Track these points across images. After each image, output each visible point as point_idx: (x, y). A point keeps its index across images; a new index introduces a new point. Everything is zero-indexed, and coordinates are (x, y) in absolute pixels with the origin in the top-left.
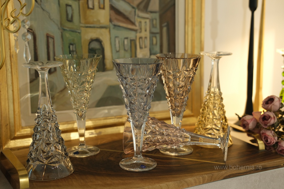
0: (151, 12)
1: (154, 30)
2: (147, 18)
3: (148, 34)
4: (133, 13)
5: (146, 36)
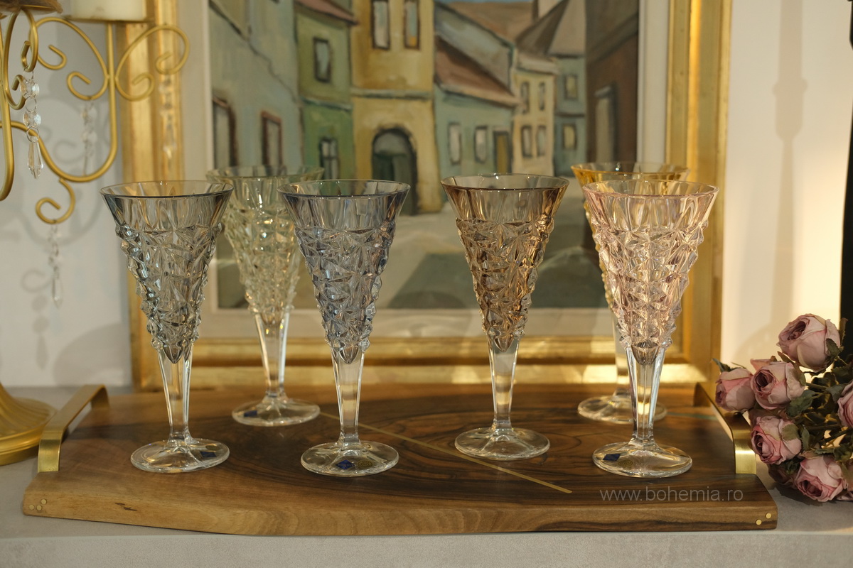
0: (561, 56)
1: (569, 108)
2: (549, 74)
3: (549, 117)
4: (504, 59)
5: (543, 123)
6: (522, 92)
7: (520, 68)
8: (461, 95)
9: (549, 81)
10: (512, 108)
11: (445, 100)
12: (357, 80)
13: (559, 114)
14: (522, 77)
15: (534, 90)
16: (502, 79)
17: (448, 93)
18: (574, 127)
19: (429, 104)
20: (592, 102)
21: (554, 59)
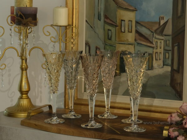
1: (167, 48)
3: (162, 50)
4: (152, 36)
5: (161, 52)
6: (156, 44)
7: (155, 38)
8: (141, 44)
9: (162, 41)
10: (153, 48)
11: (137, 45)
12: (117, 40)
13: (164, 50)
14: (156, 40)
15: (159, 43)
16: (151, 40)
17: (138, 43)
18: (168, 53)
19: (133, 46)
20: (173, 47)
21: (164, 36)
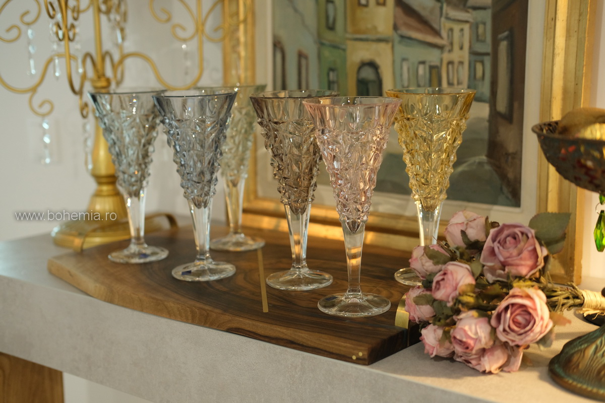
0: (475, 8)
1: (479, 48)
2: (467, 22)
3: (465, 55)
4: (437, 11)
5: (461, 60)
6: (448, 36)
7: (448, 18)
8: (410, 38)
9: (466, 27)
10: (441, 48)
11: (400, 42)
12: (350, 29)
13: (473, 53)
14: (449, 25)
15: (456, 34)
16: (436, 26)
17: (402, 37)
18: (482, 62)
19: (390, 45)
20: (495, 44)
21: (470, 10)
